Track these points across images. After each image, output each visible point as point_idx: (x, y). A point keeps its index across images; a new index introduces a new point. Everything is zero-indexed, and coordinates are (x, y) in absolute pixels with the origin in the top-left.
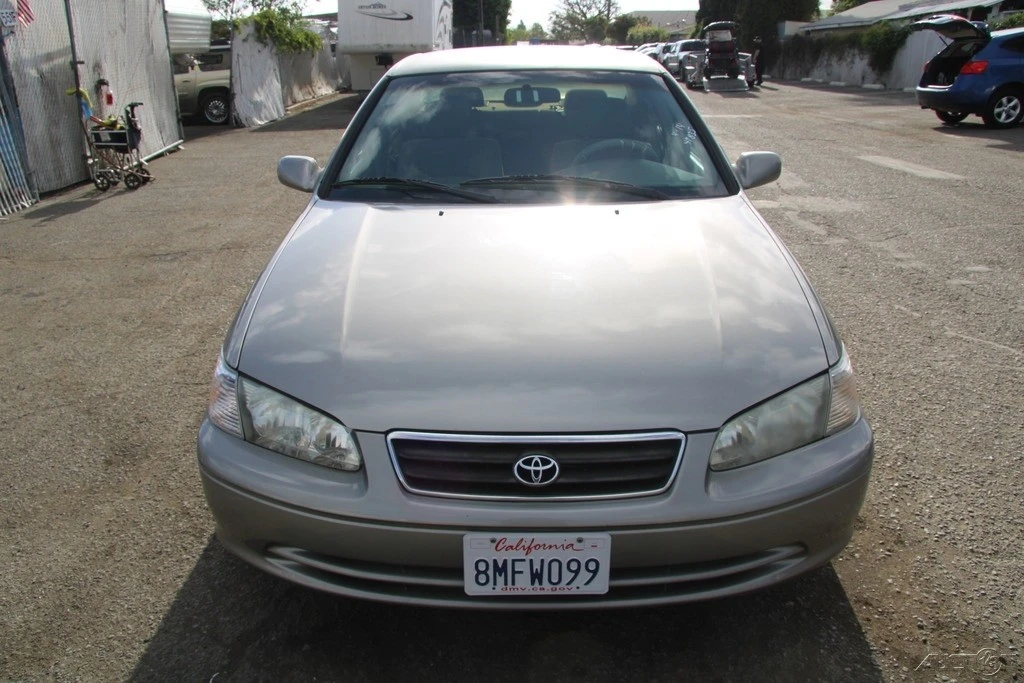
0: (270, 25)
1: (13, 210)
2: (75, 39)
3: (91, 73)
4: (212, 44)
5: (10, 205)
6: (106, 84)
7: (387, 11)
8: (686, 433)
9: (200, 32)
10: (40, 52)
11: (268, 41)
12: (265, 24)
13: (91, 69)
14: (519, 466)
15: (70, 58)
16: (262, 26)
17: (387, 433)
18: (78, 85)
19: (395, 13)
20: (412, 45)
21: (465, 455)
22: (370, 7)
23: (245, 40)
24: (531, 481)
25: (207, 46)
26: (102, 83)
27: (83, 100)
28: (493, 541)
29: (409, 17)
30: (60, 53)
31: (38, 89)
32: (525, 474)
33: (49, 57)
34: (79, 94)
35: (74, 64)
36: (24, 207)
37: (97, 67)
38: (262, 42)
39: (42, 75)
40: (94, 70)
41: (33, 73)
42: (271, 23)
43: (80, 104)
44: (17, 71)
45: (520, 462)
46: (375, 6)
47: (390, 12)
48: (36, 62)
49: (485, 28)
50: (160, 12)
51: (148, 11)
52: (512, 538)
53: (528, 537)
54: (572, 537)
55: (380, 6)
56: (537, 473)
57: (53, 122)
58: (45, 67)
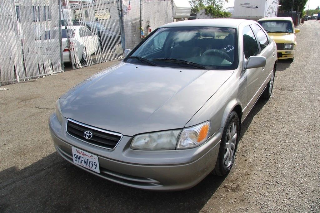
0: (210, 10)
1: (118, 59)
2: (142, 15)
3: (146, 23)
4: (191, 15)
5: (117, 57)
6: (150, 26)
7: (250, 5)
8: (123, 135)
9: (187, 12)
10: (133, 18)
11: (210, 14)
12: (208, 9)
13: (146, 22)
14: (85, 133)
15: (140, 20)
16: (207, 10)
17: (67, 118)
18: (141, 26)
19: (252, 6)
20: (257, 17)
21: (78, 127)
22: (244, 4)
23: (201, 14)
24: (86, 137)
25: (189, 16)
26: (149, 26)
27: (142, 31)
28: (76, 150)
29: (257, 7)
30: (138, 19)
31: (131, 28)
32: (85, 135)
33: (135, 19)
34: (141, 29)
35: (140, 21)
36: (121, 58)
37: (148, 22)
38: (207, 15)
39: (132, 24)
40: (147, 23)
41: (130, 24)
42: (210, 9)
43: (141, 32)
44: (126, 23)
45: (85, 132)
46: (246, 4)
47: (251, 6)
48: (131, 21)
49: (294, 10)
50: (171, 6)
51: (167, 7)
52: (80, 151)
53: (83, 151)
54: (91, 155)
55: (248, 4)
56: (87, 136)
57: (133, 36)
58: (134, 22)
